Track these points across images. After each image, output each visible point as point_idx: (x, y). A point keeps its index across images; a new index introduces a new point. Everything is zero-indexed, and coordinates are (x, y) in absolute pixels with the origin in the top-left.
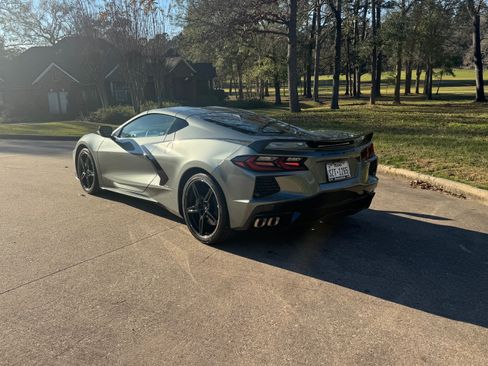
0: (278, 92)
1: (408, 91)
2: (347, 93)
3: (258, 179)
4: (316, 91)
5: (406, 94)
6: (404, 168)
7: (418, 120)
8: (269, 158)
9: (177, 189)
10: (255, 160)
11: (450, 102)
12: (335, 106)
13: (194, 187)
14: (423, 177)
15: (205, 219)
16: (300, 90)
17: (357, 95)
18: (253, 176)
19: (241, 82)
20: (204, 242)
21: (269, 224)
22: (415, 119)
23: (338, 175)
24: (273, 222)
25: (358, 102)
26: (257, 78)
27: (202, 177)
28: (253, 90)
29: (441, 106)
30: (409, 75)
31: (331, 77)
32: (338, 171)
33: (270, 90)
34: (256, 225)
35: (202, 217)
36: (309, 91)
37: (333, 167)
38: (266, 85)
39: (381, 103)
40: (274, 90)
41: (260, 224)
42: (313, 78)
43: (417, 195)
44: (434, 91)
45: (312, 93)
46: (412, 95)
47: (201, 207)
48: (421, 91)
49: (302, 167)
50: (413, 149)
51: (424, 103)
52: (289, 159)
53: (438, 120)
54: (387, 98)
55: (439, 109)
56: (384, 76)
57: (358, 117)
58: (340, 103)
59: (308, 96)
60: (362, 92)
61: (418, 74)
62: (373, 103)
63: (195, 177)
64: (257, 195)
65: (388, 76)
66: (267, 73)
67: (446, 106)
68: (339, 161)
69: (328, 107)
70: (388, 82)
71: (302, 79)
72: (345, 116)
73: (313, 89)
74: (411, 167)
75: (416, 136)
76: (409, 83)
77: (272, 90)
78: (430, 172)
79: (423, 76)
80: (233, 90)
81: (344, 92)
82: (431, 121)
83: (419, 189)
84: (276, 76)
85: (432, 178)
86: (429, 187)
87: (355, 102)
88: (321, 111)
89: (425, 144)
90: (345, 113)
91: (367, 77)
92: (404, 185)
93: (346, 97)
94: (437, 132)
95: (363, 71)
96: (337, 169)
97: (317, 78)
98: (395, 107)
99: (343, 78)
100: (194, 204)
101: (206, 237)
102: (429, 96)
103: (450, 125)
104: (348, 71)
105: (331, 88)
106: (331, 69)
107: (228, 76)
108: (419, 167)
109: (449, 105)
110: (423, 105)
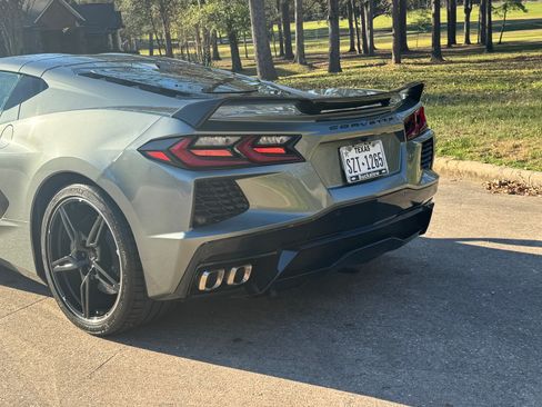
0: (235, 52)
1: (452, 40)
2: (352, 49)
3: (199, 184)
4: (301, 47)
5: (449, 45)
6: (472, 158)
7: (479, 81)
8: (220, 141)
9: (28, 222)
10: (191, 146)
11: (524, 54)
12: (335, 68)
13: (64, 215)
14: (510, 173)
15: (94, 283)
16: (275, 46)
17: (370, 52)
18: (189, 180)
19: (168, 35)
20: (93, 332)
21: (231, 281)
22: (474, 80)
23: (364, 169)
24: (239, 277)
25: (373, 61)
26: (196, 26)
27: (80, 192)
28: (192, 51)
29: (508, 60)
30: (452, 15)
31: (324, 24)
32: (362, 161)
33: (221, 49)
34: (202, 286)
35: (85, 279)
36: (289, 48)
37: (353, 153)
38: (214, 41)
39: (411, 61)
40: (228, 48)
41: (210, 282)
42: (293, 27)
43: (502, 205)
44: (496, 38)
45: (295, 52)
46: (460, 45)
47: (82, 258)
48: (474, 39)
49: (290, 154)
50: (482, 126)
51: (482, 57)
52: (263, 140)
53: (512, 80)
54: (419, 53)
55: (508, 64)
56: (412, 18)
57: (377, 82)
58: (344, 64)
59: (288, 56)
60: (377, 46)
61: (468, 11)
62: (398, 62)
63: (64, 194)
64: (201, 220)
65: (418, 17)
66: (212, 17)
67: (518, 59)
68: (364, 140)
69: (323, 70)
70: (420, 28)
71: (276, 28)
72: (355, 82)
73: (294, 44)
74: (485, 157)
75: (482, 106)
76: (453, 27)
77: (225, 50)
78: (522, 163)
79: (475, 14)
80: (156, 52)
81: (348, 48)
82: (503, 81)
83: (504, 196)
84: (230, 22)
85: (525, 173)
86: (522, 190)
87: (368, 62)
88: (313, 77)
89: (500, 117)
90: (353, 78)
91: (383, 22)
92: (476, 190)
93: (352, 55)
94: (515, 98)
95: (376, 12)
96: (361, 156)
97: (300, 26)
98: (435, 67)
99: (344, 24)
100: (67, 252)
101: (95, 321)
102: (488, 46)
103: (534, 85)
104: (352, 12)
105: (327, 42)
106: (323, 10)
107: (145, 28)
108: (498, 156)
109: (523, 58)
110: (480, 61)
